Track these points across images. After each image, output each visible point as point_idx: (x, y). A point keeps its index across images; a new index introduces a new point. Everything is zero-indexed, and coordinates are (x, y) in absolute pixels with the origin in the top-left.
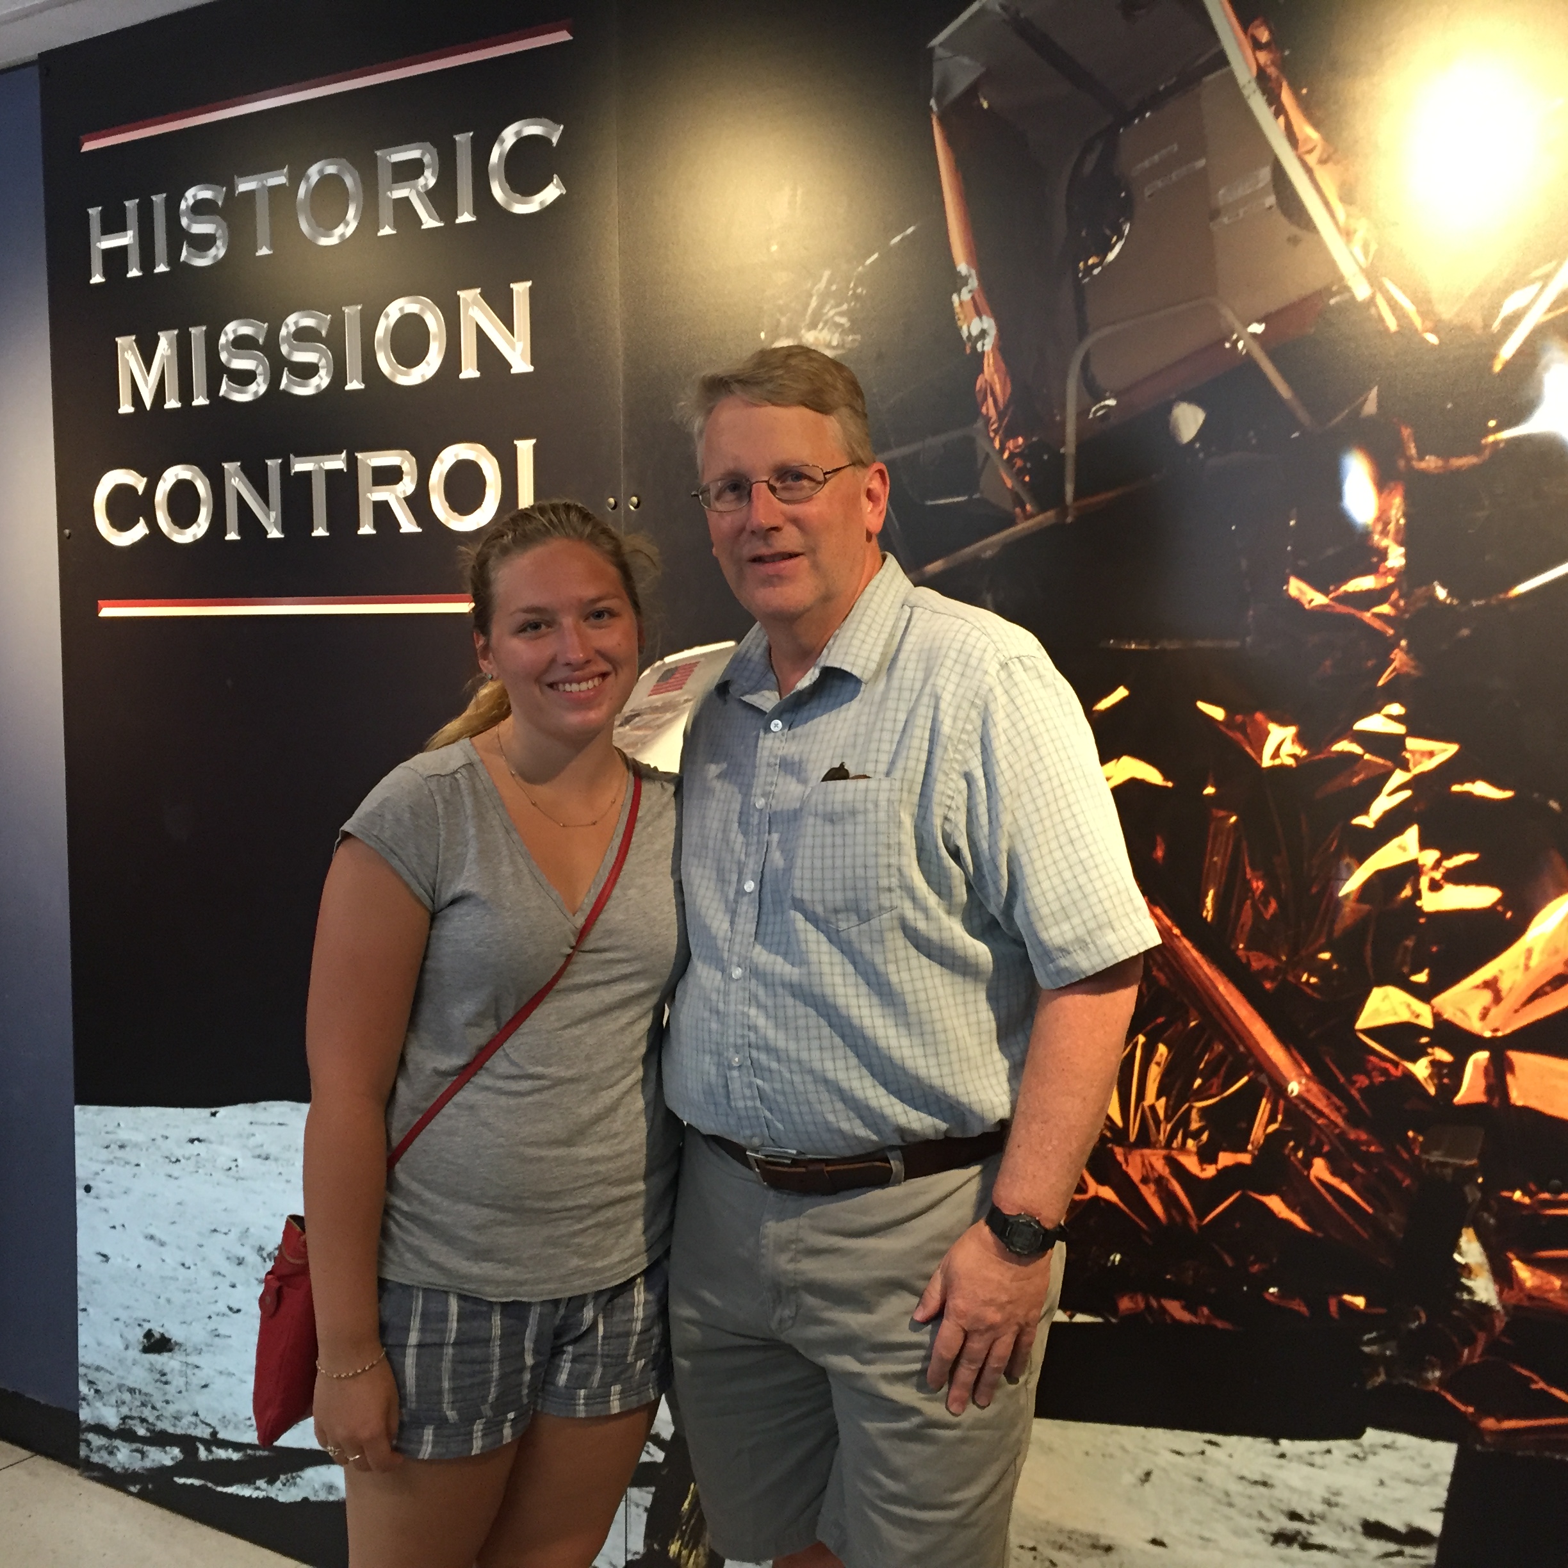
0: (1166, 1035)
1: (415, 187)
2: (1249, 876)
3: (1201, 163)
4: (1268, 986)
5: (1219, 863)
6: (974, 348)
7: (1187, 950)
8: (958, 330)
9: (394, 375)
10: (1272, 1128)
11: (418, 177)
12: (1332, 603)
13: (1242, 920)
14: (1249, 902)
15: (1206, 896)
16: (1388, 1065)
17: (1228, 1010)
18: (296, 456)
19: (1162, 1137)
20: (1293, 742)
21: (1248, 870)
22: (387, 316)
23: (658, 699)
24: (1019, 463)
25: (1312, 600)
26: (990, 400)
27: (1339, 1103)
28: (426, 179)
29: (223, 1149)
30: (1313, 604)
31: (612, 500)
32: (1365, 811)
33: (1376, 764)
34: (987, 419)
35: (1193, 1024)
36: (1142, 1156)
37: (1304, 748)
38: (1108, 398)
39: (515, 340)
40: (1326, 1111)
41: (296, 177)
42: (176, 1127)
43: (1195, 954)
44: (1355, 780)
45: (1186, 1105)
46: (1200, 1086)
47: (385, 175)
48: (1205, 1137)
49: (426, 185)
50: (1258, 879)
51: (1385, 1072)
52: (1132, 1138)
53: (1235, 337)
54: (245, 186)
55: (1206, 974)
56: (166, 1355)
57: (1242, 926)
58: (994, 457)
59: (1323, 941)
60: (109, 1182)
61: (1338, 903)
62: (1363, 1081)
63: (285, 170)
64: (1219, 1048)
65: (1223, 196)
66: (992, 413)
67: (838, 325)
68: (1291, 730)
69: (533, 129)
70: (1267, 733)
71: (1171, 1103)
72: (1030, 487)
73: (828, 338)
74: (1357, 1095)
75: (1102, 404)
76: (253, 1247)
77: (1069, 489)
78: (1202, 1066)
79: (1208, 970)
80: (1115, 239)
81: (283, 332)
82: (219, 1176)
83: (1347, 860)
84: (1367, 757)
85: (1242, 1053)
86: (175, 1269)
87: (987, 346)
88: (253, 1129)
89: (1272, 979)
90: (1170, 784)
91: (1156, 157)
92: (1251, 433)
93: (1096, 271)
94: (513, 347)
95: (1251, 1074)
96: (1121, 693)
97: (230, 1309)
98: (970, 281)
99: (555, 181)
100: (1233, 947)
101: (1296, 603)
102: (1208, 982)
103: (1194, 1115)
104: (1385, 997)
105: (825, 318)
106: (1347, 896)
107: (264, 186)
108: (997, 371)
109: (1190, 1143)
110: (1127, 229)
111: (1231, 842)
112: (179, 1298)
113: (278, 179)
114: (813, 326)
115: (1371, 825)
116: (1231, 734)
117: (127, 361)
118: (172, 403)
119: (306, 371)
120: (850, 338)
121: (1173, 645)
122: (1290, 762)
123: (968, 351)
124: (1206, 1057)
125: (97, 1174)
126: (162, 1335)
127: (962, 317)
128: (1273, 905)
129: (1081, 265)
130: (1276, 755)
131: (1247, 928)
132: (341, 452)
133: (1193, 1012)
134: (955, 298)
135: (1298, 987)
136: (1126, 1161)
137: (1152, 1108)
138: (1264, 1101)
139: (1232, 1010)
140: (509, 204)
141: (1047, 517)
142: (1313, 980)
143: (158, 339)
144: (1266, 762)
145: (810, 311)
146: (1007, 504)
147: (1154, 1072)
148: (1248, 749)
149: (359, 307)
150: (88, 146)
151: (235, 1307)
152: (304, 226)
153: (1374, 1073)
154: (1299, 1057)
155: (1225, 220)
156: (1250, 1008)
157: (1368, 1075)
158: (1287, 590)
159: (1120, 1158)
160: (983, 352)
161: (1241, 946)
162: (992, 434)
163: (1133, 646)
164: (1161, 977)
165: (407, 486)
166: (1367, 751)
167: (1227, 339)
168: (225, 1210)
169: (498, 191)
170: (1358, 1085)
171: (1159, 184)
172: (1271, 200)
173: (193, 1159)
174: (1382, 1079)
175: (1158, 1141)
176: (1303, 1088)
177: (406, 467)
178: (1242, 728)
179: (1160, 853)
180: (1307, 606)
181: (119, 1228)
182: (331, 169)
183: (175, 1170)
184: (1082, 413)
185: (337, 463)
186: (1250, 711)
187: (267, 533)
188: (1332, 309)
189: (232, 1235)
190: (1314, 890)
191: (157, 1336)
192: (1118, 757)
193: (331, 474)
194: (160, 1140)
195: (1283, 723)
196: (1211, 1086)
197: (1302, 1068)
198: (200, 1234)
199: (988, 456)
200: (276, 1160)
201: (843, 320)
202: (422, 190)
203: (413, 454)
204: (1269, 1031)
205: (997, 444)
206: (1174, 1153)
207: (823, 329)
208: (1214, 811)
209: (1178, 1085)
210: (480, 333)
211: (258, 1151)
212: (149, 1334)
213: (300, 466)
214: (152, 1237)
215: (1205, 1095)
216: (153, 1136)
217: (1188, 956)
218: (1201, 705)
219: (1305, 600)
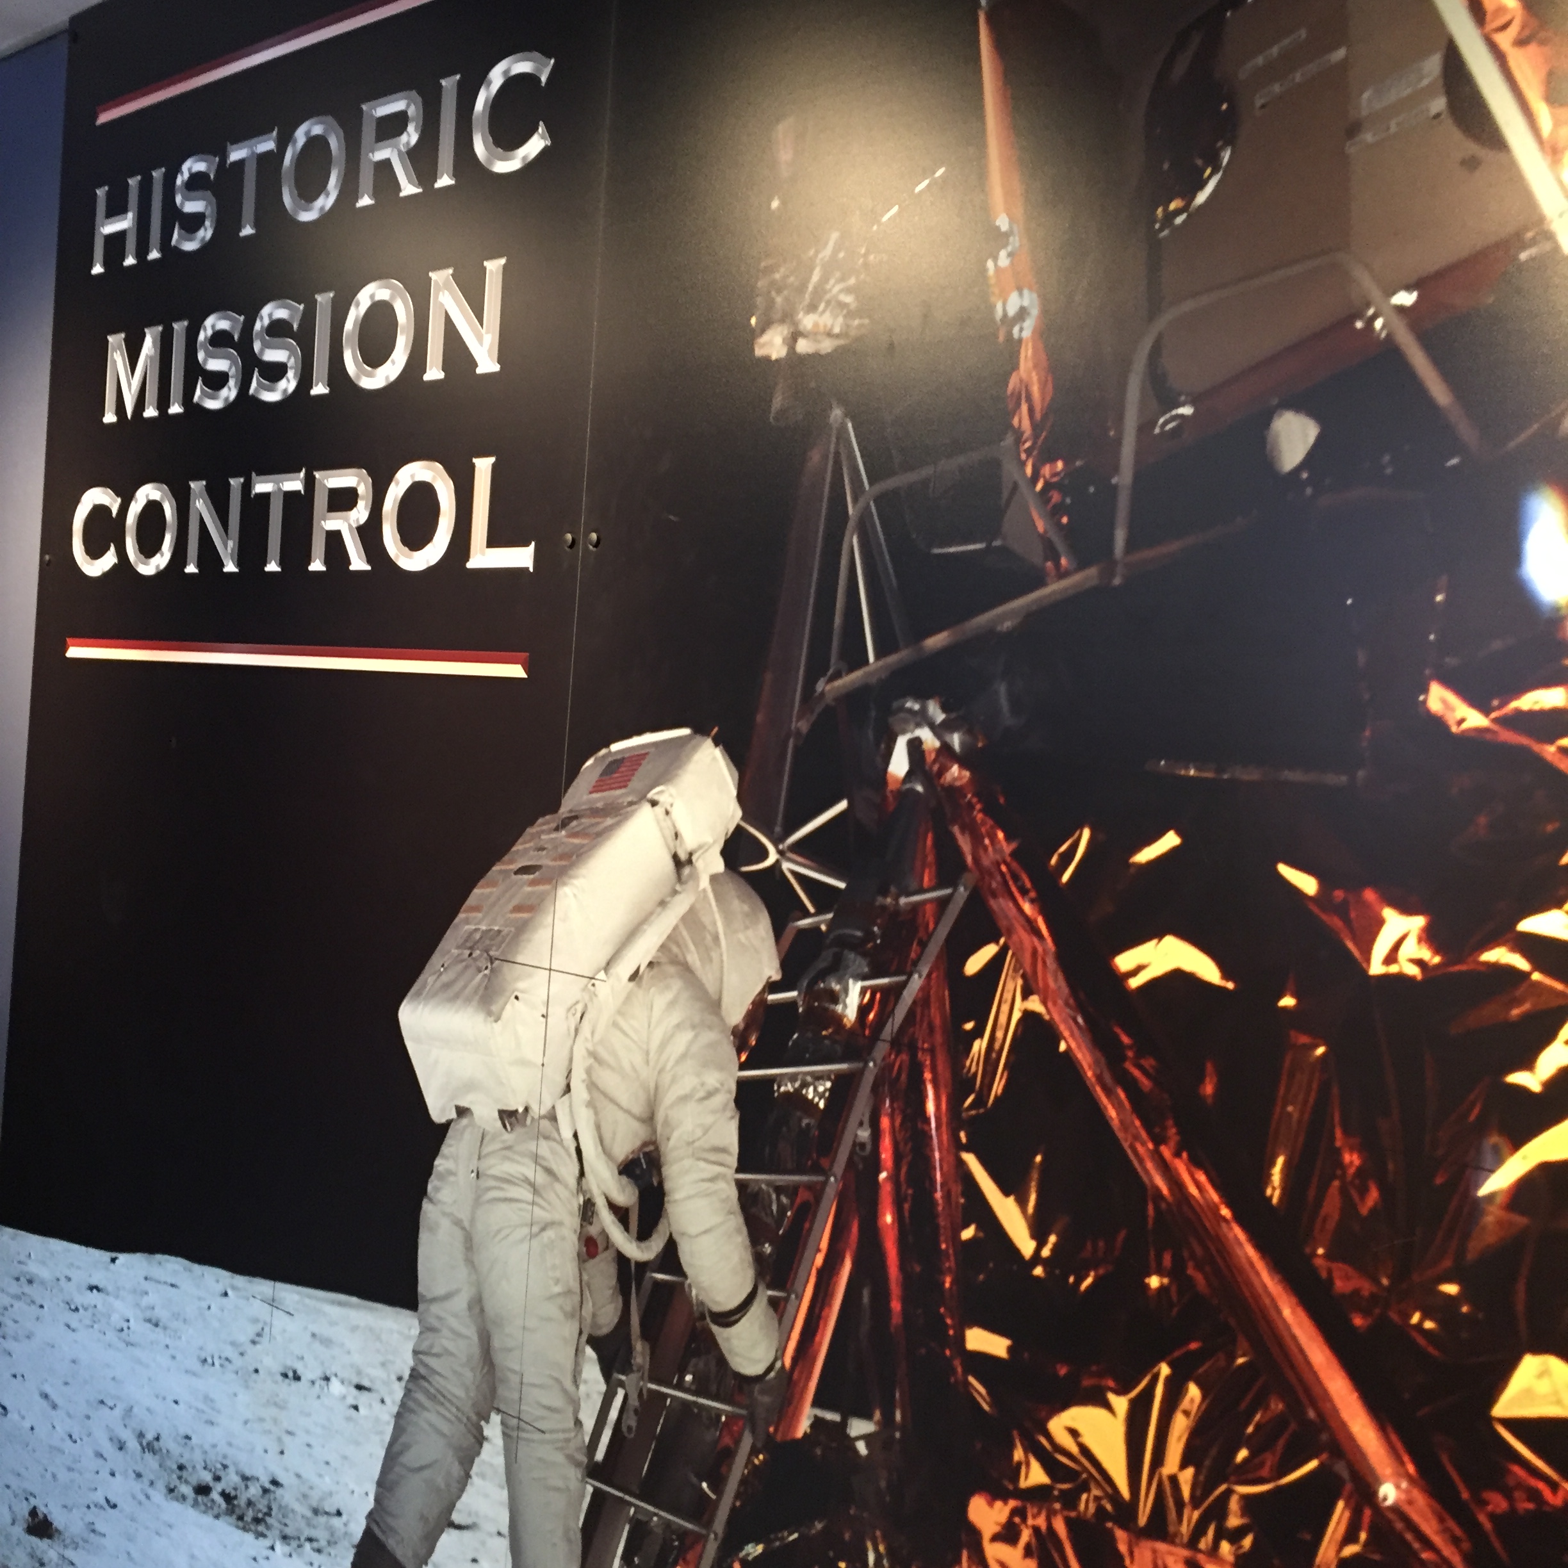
0: (1201, 1371)
1: (396, 146)
2: (1338, 1144)
3: (1341, 53)
4: (1358, 1321)
5: (1296, 1116)
6: (1010, 334)
7: (1240, 1244)
8: (992, 308)
9: (358, 377)
10: (1350, 1550)
11: (401, 134)
12: (1495, 727)
13: (1324, 1211)
14: (1336, 1183)
15: (1272, 1164)
16: (1541, 1486)
17: (1295, 1350)
18: (258, 474)
19: (1185, 1529)
20: (1420, 940)
21: (1338, 1133)
22: (358, 305)
23: (599, 799)
24: (1056, 497)
25: (1462, 721)
26: (1024, 408)
27: (1458, 1532)
28: (409, 135)
29: (118, 1304)
30: (1464, 726)
31: (569, 537)
32: (1528, 1063)
33: (1551, 990)
34: (1018, 434)
35: (1240, 1361)
36: (1154, 1551)
37: (1436, 951)
38: (1183, 405)
39: (483, 331)
40: (1437, 1540)
41: (284, 141)
42: (79, 1268)
43: (1250, 1251)
44: (1515, 1012)
45: (1223, 1487)
46: (1246, 1461)
47: (368, 132)
48: (1247, 1542)
49: (408, 143)
50: (1352, 1150)
51: (1534, 1495)
52: (1142, 1520)
53: (1371, 312)
54: (236, 154)
55: (1265, 1286)
56: (46, 1541)
57: (1325, 1220)
58: (1024, 488)
59: (1447, 1263)
60: (16, 1322)
61: (1476, 1207)
62: (1498, 1503)
63: (275, 133)
64: (1277, 1406)
65: (1367, 101)
66: (1026, 425)
67: (842, 305)
68: (1417, 922)
69: (522, 67)
70: (1380, 922)
71: (1201, 1478)
72: (1068, 533)
73: (829, 323)
74: (1488, 1525)
75: (1174, 412)
76: (134, 1430)
77: (1120, 537)
78: (1250, 1429)
79: (1268, 1281)
80: (1208, 171)
81: (258, 326)
82: (111, 1336)
83: (1495, 1139)
84: (1536, 976)
85: (1311, 1422)
86: (62, 1440)
87: (1026, 331)
88: (147, 1286)
89: (1366, 1313)
90: (1230, 985)
91: (1275, 50)
92: (1387, 458)
93: (1179, 220)
94: (480, 339)
95: (1324, 1456)
96: (1170, 840)
97: (107, 1501)
98: (1011, 239)
99: (540, 130)
100: (1308, 1250)
101: (1437, 723)
102: (1267, 1301)
103: (1234, 1504)
104: (1543, 1373)
105: (828, 296)
106: (1491, 1197)
107: (253, 153)
108: (1036, 366)
109: (1225, 1547)
110: (1226, 156)
111: (1315, 1086)
112: (63, 1476)
113: (267, 145)
114: (812, 308)
115: (1536, 1088)
116: (1324, 917)
117: (115, 362)
118: (150, 412)
119: (275, 372)
120: (856, 322)
121: (1250, 775)
122: (1413, 971)
123: (1001, 338)
124: (1258, 1417)
125: (6, 1309)
126: (45, 1516)
127: (996, 291)
128: (1374, 1195)
129: (1160, 211)
130: (1391, 958)
131: (1331, 1225)
132: (300, 471)
133: (1243, 1343)
134: (990, 264)
135: (1405, 1332)
136: (1131, 1553)
137: (1173, 1479)
138: (1341, 1505)
139: (1301, 1351)
140: (491, 163)
141: (1088, 576)
142: (1429, 1325)
143: (144, 336)
144: (1376, 968)
145: (811, 288)
146: (1035, 555)
147: (1180, 1425)
148: (1350, 945)
149: (332, 295)
150: (104, 118)
151: (113, 1500)
152: (287, 200)
153: (1517, 1494)
154: (1399, 1445)
155: (1368, 137)
156: (1328, 1352)
157: (1508, 1494)
158: (1425, 702)
159: (1123, 1548)
160: (1020, 340)
161: (1320, 1251)
162: (1023, 456)
163: (1192, 772)
164: (1199, 1278)
165: (360, 513)
166: (1536, 967)
167: (1359, 315)
168: (114, 1379)
169: (480, 147)
170: (1490, 1508)
171: (1277, 88)
172: (1439, 104)
173: (91, 1310)
174: (1531, 1506)
175: (1177, 1534)
176: (1403, 1497)
177: (361, 490)
178: (1342, 911)
179: (1209, 1089)
180: (1454, 729)
181: (19, 1378)
182: (317, 130)
183: (74, 1322)
184: (1145, 428)
185: (294, 484)
186: (1356, 886)
187: (223, 565)
188: (1521, 267)
189: (118, 1412)
190: (1439, 1181)
191: (41, 1516)
192: (1160, 936)
193: (290, 496)
194: (63, 1281)
195: (1407, 909)
196: (1262, 1465)
197: (1402, 1463)
198: (88, 1402)
199: (1015, 487)
200: (165, 1328)
201: (848, 299)
202: (403, 149)
203: (370, 474)
204: (1355, 1395)
205: (1029, 470)
206: (1201, 1558)
207: (824, 311)
208: (1293, 1033)
209: (1214, 1452)
210: (449, 323)
211: (148, 1314)
212: (33, 1512)
213: (262, 487)
214: (46, 1396)
215: (1250, 1476)
216: (58, 1275)
217: (1239, 1252)
218: (1284, 870)
219: (1451, 720)
